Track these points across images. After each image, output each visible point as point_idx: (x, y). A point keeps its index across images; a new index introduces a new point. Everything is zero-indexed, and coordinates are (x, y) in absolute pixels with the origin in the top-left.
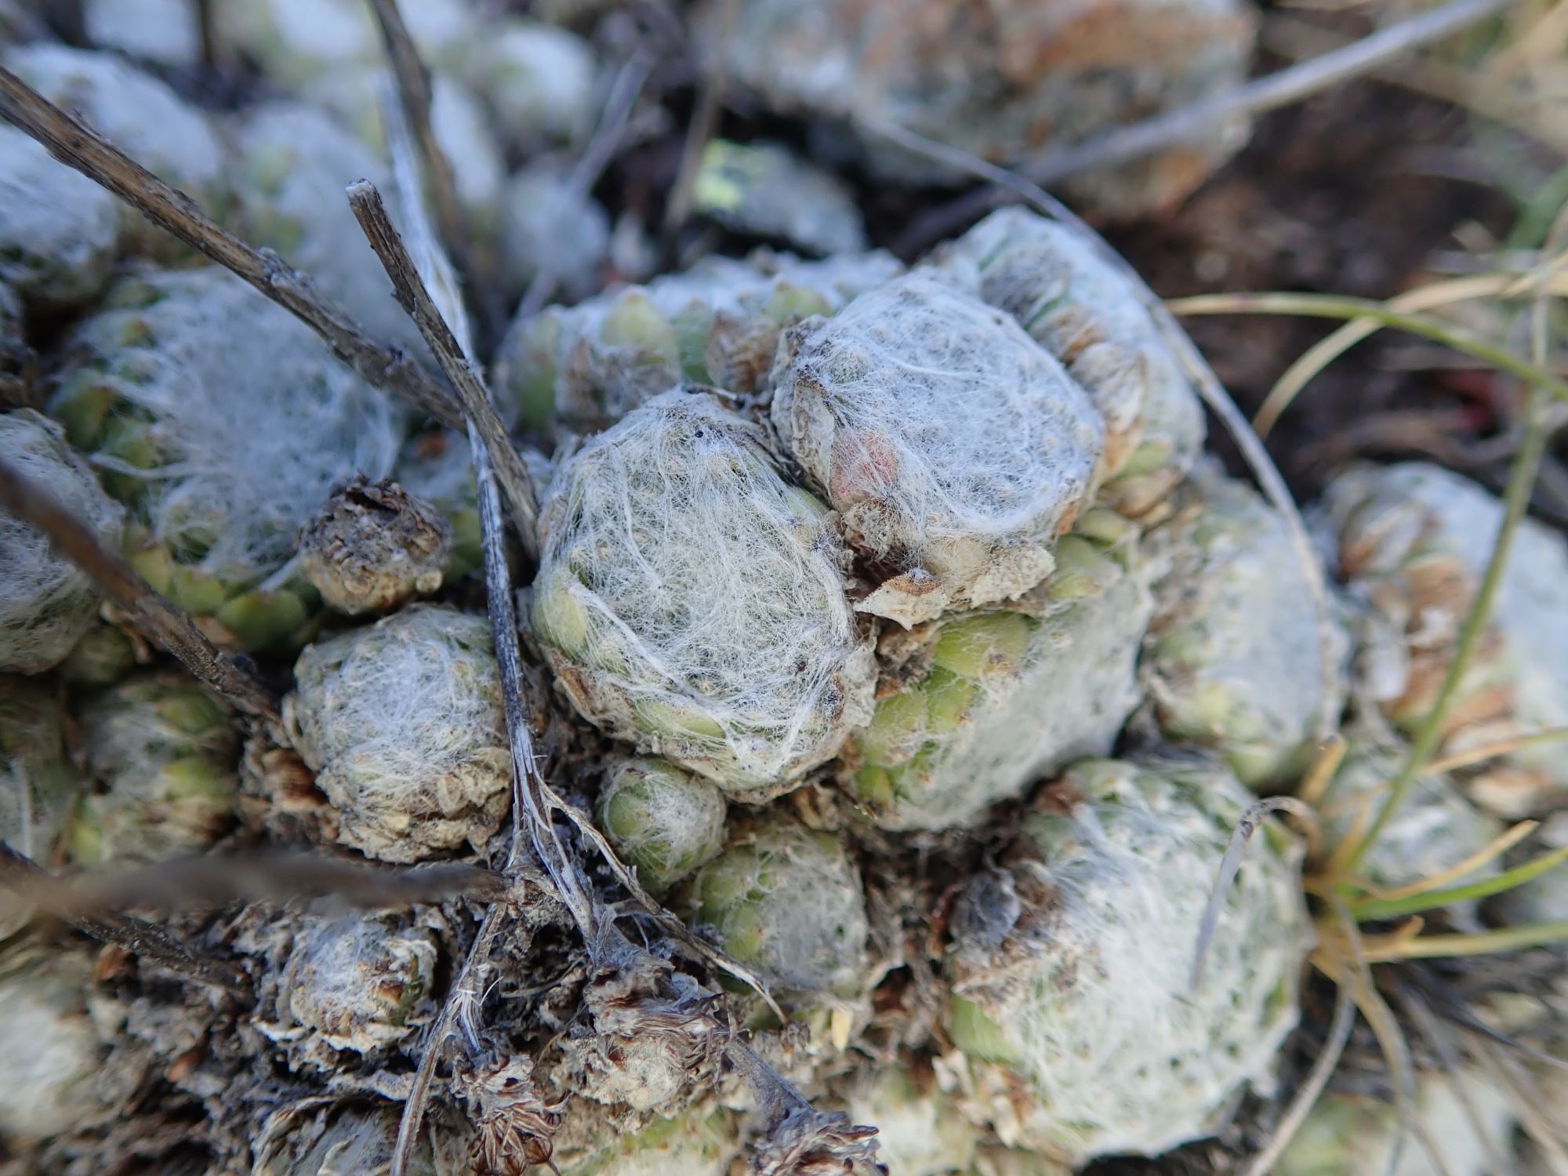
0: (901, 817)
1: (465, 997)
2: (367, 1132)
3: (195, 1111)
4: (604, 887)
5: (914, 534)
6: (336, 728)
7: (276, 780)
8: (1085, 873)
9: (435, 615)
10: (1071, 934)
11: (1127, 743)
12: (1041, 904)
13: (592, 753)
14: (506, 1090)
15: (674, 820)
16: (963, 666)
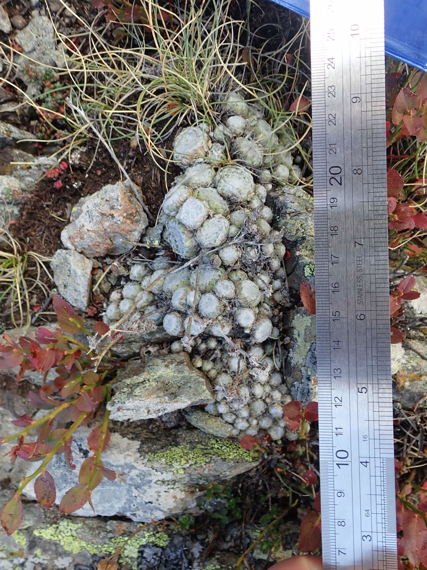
0: (228, 209)
1: (251, 243)
2: (263, 248)
3: (265, 265)
4: (240, 234)
5: (206, 214)
6: (232, 259)
7: (237, 265)
8: (230, 192)
9: (220, 254)
10: (235, 192)
11: (215, 187)
12: (233, 195)
13: (229, 238)
14: (258, 238)
15: (233, 230)
16: (214, 206)
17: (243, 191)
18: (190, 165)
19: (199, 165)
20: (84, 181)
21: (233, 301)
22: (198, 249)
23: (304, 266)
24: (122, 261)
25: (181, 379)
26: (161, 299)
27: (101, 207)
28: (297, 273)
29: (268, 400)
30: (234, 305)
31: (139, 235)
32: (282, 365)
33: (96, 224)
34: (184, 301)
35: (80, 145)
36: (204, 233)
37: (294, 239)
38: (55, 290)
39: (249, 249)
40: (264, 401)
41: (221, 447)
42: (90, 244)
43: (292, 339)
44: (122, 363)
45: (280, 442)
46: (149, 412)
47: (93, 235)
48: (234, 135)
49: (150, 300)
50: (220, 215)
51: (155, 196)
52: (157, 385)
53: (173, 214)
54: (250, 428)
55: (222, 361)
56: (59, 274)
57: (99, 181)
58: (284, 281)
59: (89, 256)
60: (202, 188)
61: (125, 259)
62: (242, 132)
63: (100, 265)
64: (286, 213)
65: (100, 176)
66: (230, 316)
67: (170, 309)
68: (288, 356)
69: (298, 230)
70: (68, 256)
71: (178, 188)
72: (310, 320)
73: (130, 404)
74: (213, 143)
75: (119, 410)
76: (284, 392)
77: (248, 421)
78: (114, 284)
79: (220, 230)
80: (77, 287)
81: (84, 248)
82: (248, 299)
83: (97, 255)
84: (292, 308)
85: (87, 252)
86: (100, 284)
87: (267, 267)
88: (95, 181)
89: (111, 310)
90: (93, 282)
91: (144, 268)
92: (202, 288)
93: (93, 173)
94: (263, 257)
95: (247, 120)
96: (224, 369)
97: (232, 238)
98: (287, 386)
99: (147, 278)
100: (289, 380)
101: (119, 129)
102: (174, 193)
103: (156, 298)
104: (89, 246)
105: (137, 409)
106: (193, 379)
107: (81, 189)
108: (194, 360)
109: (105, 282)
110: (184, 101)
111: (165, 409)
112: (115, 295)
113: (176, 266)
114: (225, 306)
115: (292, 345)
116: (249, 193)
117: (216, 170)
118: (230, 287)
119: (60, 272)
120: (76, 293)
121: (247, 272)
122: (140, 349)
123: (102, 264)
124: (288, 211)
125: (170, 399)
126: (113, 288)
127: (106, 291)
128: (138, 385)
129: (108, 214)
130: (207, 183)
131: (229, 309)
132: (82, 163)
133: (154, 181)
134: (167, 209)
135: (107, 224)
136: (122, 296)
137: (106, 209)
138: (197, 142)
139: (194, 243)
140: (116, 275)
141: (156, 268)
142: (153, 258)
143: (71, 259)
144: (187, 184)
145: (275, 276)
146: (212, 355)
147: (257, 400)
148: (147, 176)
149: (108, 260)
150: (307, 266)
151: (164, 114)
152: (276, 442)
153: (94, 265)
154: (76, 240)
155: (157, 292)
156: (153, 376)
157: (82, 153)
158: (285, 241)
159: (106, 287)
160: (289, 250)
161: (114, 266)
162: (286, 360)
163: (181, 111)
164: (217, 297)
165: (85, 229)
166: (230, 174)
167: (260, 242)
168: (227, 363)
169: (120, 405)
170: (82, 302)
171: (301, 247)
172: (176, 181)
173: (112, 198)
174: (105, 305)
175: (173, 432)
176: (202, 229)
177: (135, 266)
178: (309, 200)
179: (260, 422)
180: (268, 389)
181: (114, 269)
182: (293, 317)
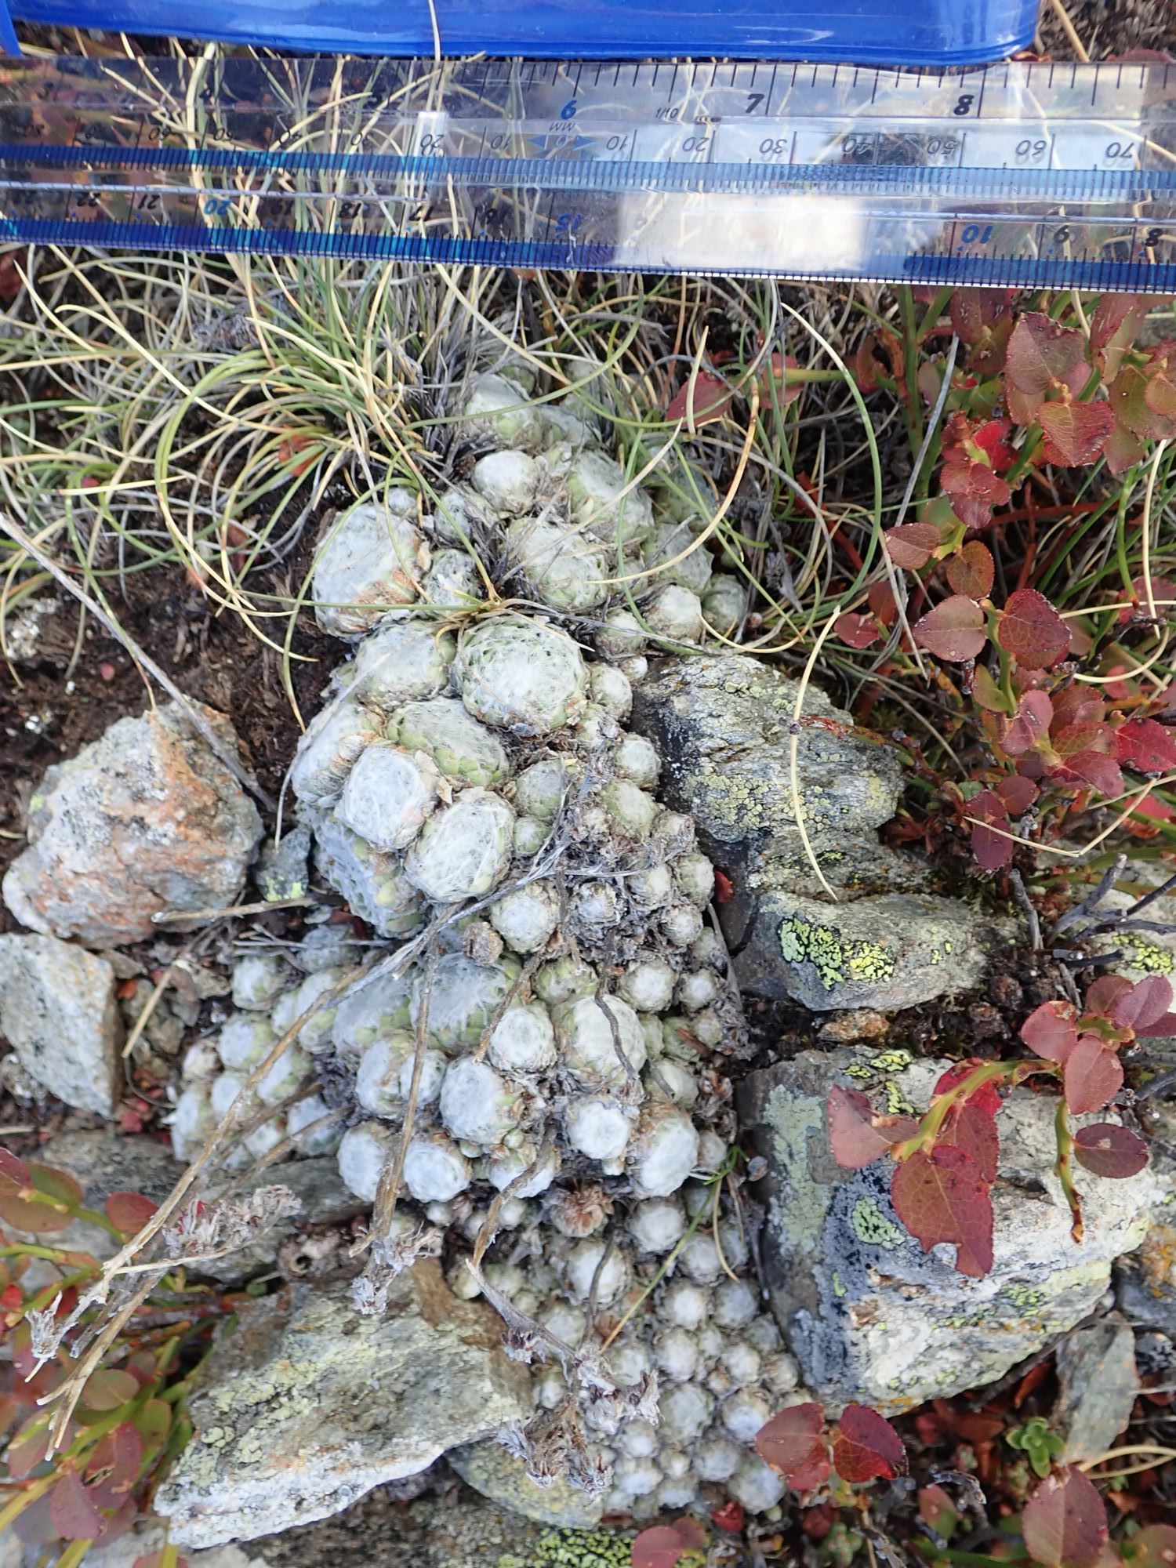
0: (504, 764)
1: (592, 872)
2: (633, 883)
3: (650, 932)
4: (552, 846)
5: (427, 796)
6: (536, 933)
7: (555, 946)
8: (503, 707)
9: (495, 920)
10: (521, 707)
11: (456, 696)
12: (515, 717)
13: (517, 862)
14: (610, 853)
15: (528, 833)
16: (455, 765)
17: (546, 700)
18: (370, 633)
19: (397, 629)
20: (64, 706)
21: (551, 1074)
22: (422, 907)
23: (779, 926)
24: (202, 951)
25: (406, 1365)
26: (333, 1072)
27: (104, 796)
28: (760, 946)
29: (716, 1384)
30: (555, 1089)
31: (240, 869)
32: (750, 1251)
33: (94, 852)
34: (391, 1089)
35: (36, 595)
36: (428, 860)
37: (734, 836)
38: (13, 1058)
39: (585, 890)
40: (704, 1385)
41: (581, 1557)
42: (92, 912)
43: (772, 1164)
44: (227, 1299)
45: (776, 1515)
46: (299, 1503)
47: (93, 885)
48: (504, 515)
49: (301, 1074)
50: (479, 791)
51: (279, 735)
52: (317, 1410)
53: (324, 801)
54: (669, 1485)
55: (547, 1263)
56: (13, 1011)
57: (110, 698)
58: (724, 973)
59: (98, 946)
60: (412, 706)
61: (213, 942)
62: (528, 502)
63: (139, 967)
64: (700, 755)
65: (112, 683)
66: (547, 1126)
67: (352, 1115)
68: (766, 1222)
69: (742, 807)
70: (30, 955)
71: (334, 715)
72: (818, 1110)
73: (226, 1496)
74: (435, 548)
75: (194, 1513)
76: (766, 1347)
77: (655, 1462)
78: (192, 1023)
79: (485, 839)
80: (72, 1052)
81: (77, 925)
82: (600, 1066)
83: (125, 940)
84: (759, 1061)
85: (91, 935)
86: (146, 1028)
87: (656, 937)
88: (100, 702)
89: (188, 1113)
90: (125, 1023)
91: (273, 968)
92: (448, 1039)
93: (89, 676)
94: (638, 910)
95: (540, 458)
96: (557, 1292)
97: (528, 858)
98: (776, 1322)
99: (287, 1000)
100: (782, 1300)
101: (142, 539)
102: (319, 733)
103: (319, 1069)
104: (91, 918)
105: (257, 1508)
106: (445, 1360)
107: (54, 731)
108: (452, 1274)
109: (162, 1021)
110: (334, 424)
111: (354, 1488)
112: (196, 1061)
113: (371, 954)
114: (527, 1097)
115: (774, 1184)
116: (569, 702)
117: (453, 635)
118: (534, 1032)
119: (17, 1006)
120: (73, 1069)
121: (593, 964)
122: (277, 1250)
123: (146, 965)
124: (705, 745)
125: (369, 1450)
126: (191, 1034)
127: (171, 1047)
128: (254, 1412)
129: (127, 819)
130: (426, 686)
131: (540, 1103)
132: (48, 650)
133: (271, 689)
134: (304, 787)
135: (129, 849)
136: (218, 1060)
137: (120, 803)
138: (380, 557)
139: (405, 893)
140: (191, 998)
141: (311, 967)
142: (298, 934)
143: (41, 963)
144: (362, 700)
145: (689, 962)
146: (514, 1246)
147: (678, 1386)
148: (251, 671)
149: (160, 950)
150: (787, 927)
151: (272, 473)
152: (762, 1518)
153: (115, 969)
154: (48, 903)
155: (316, 1050)
156: (305, 1374)
157: (44, 620)
158: (707, 844)
159: (167, 1036)
160: (726, 872)
161: (180, 970)
162: (762, 1233)
163: (321, 459)
164: (494, 1068)
165: (65, 870)
166: (499, 647)
167: (622, 863)
168: (565, 1273)
169: (194, 1497)
170: (95, 1096)
171: (760, 861)
172: (334, 685)
173: (132, 765)
174: (171, 1092)
175: (419, 1511)
176: (422, 845)
177: (246, 963)
178: (773, 696)
179: (698, 1462)
180: (711, 1341)
181: (179, 980)
182: (766, 1092)
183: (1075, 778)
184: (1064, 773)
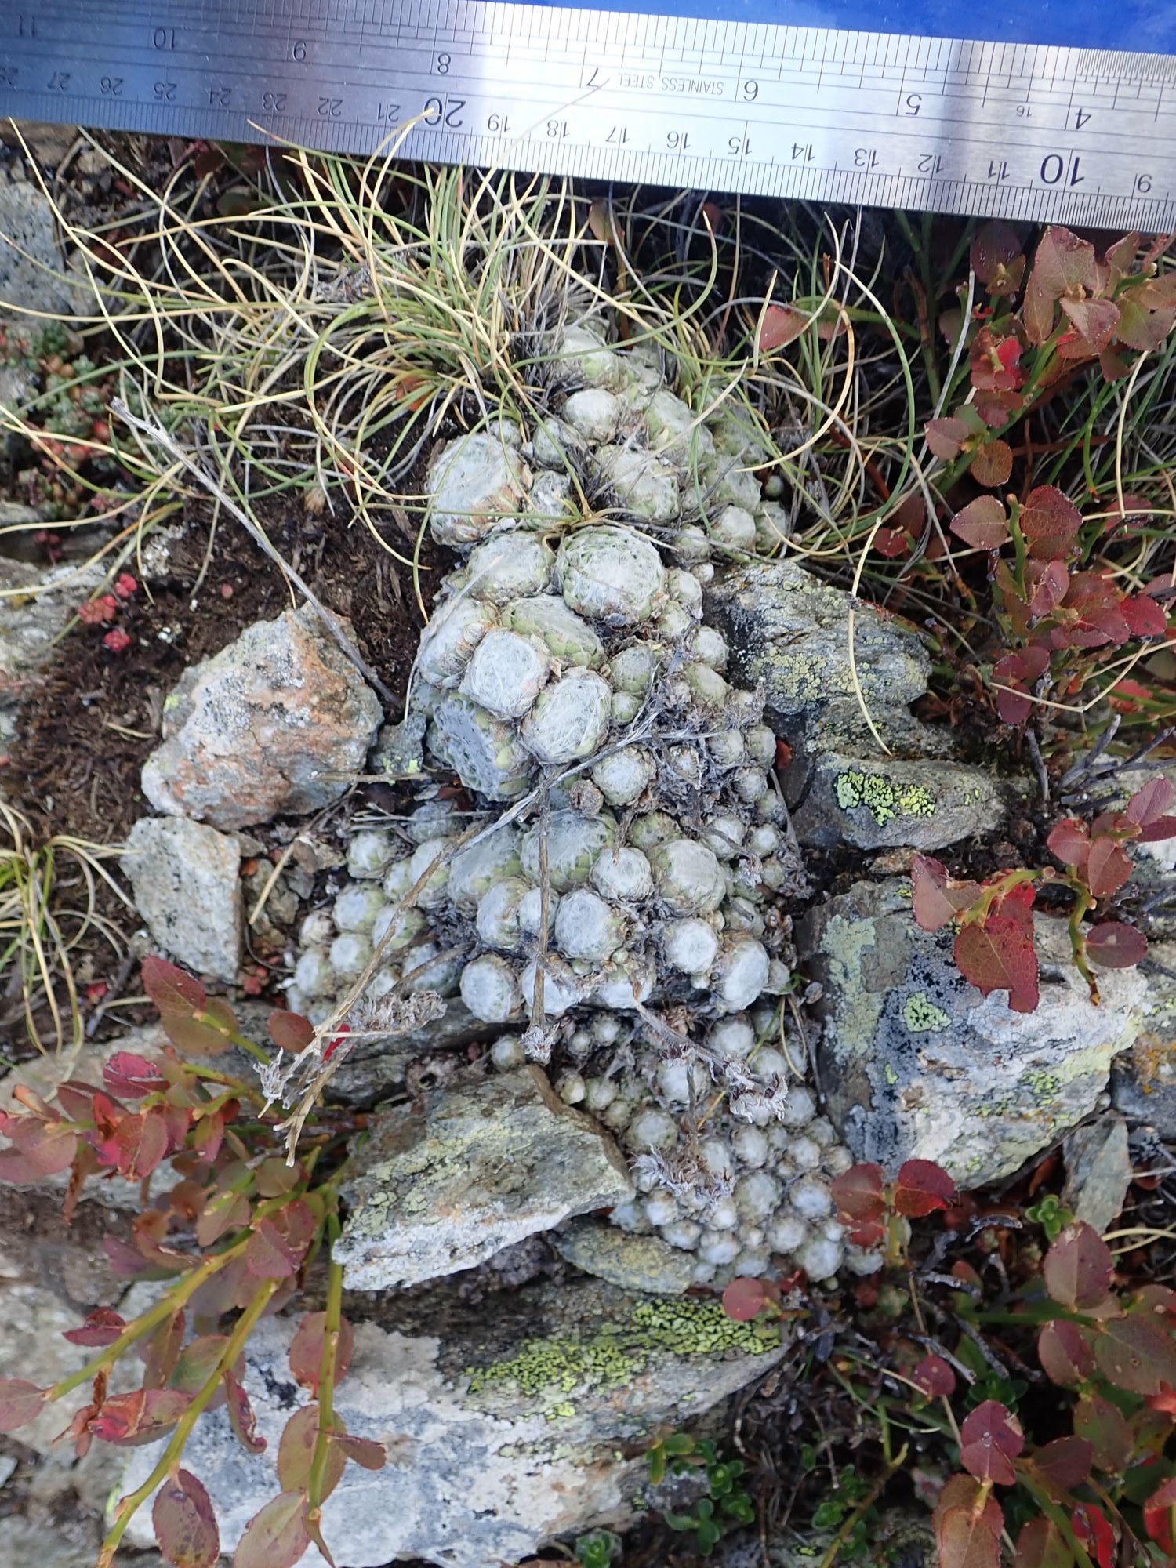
0: (601, 649)
1: (679, 735)
2: (713, 745)
3: (724, 790)
4: (645, 714)
5: (542, 670)
6: (632, 787)
7: (646, 801)
8: (600, 600)
9: (597, 778)
10: (615, 599)
11: (557, 593)
12: (610, 608)
13: (615, 729)
14: (695, 718)
15: (624, 704)
16: (562, 647)
17: (637, 594)
18: (480, 541)
19: (504, 538)
20: (189, 620)
21: (649, 903)
22: (533, 769)
23: (836, 780)
24: (321, 828)
25: (534, 1145)
26: (446, 923)
27: (246, 687)
28: (817, 800)
29: (784, 1170)
30: (653, 916)
31: (362, 750)
32: (809, 1063)
33: (236, 735)
34: (511, 922)
35: (166, 523)
36: (543, 725)
37: (794, 708)
38: (143, 933)
39: (674, 752)
40: (773, 1173)
41: (671, 1321)
42: (227, 793)
43: (828, 986)
44: (359, 1118)
45: (833, 1285)
46: (454, 1251)
47: (232, 767)
48: (591, 443)
49: (415, 929)
50: (583, 669)
51: (392, 637)
52: (467, 1174)
53: (449, 681)
54: (745, 1255)
55: (639, 1075)
56: (148, 888)
57: (229, 614)
58: (784, 828)
59: (226, 827)
60: (520, 601)
61: (330, 821)
62: (612, 433)
63: (262, 847)
64: (765, 640)
65: (230, 601)
66: (647, 946)
67: (474, 950)
68: (822, 1037)
69: (803, 681)
70: (168, 835)
71: (456, 608)
72: (873, 931)
73: (398, 1240)
74: (534, 471)
75: (367, 1259)
76: (825, 1141)
77: (735, 1236)
78: (306, 897)
79: (588, 709)
80: (205, 919)
81: (210, 807)
82: (692, 893)
83: (250, 821)
84: (816, 900)
85: (220, 817)
86: (268, 900)
87: (730, 795)
88: (220, 617)
89: (308, 971)
90: (247, 897)
91: (385, 841)
92: (559, 878)
93: (210, 595)
94: (716, 770)
95: (621, 396)
96: (648, 1098)
97: (622, 727)
98: (831, 1122)
99: (399, 869)
100: (836, 1102)
101: (268, 466)
102: (444, 623)
103: (432, 921)
104: (225, 799)
105: (420, 1252)
106: (566, 1141)
107: (181, 642)
108: (560, 1083)
109: (282, 894)
110: (441, 365)
111: (498, 1239)
112: (313, 928)
113: (474, 824)
114: (630, 922)
115: (829, 1004)
116: (654, 597)
117: (554, 544)
118: (636, 867)
119: (151, 883)
120: (204, 935)
121: (677, 818)
122: (406, 1073)
123: (267, 844)
124: (769, 632)
125: (511, 1208)
126: (305, 907)
127: (288, 917)
128: (412, 1179)
129: (266, 705)
130: (532, 584)
131: (640, 927)
132: (176, 570)
133: (384, 596)
134: (431, 669)
135: (267, 732)
136: (333, 926)
137: (260, 691)
138: (491, 476)
139: (520, 756)
140: (311, 871)
141: (421, 837)
142: (408, 810)
143: (178, 841)
144: (477, 595)
145: (756, 819)
146: (610, 1061)
147: (753, 1173)
148: (363, 584)
149: (281, 831)
150: (842, 780)
151: (389, 409)
153: (243, 849)
154: (185, 788)
155: (430, 905)
156: (454, 1148)
157: (172, 544)
158: (770, 717)
159: (285, 908)
160: (785, 741)
161: (302, 845)
162: (819, 1047)
163: (436, 394)
164: (603, 898)
165: (207, 754)
166: (594, 551)
167: (704, 728)
168: (655, 1080)
169: (369, 1244)
170: (224, 959)
171: (817, 728)
172: (445, 590)
173: (274, 659)
174: (288, 958)
175: (528, 1296)
176: (537, 713)
177: (361, 837)
178: (822, 594)
179: (771, 1235)
180: (778, 1137)
181: (302, 854)
182: (823, 924)
183: (1091, 629)
184: (1081, 626)
